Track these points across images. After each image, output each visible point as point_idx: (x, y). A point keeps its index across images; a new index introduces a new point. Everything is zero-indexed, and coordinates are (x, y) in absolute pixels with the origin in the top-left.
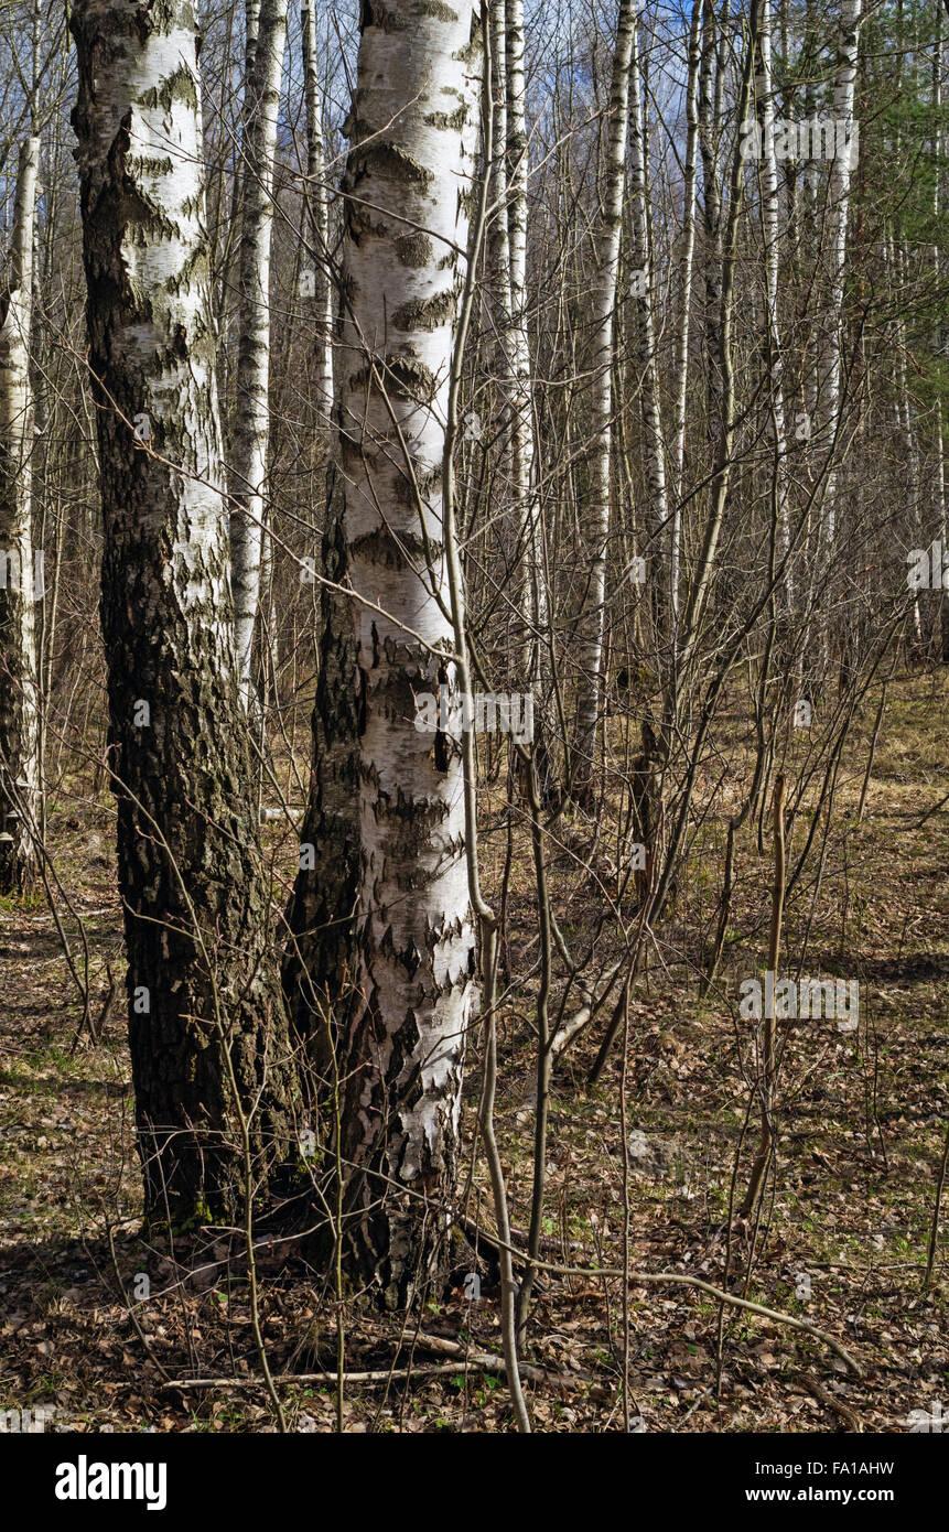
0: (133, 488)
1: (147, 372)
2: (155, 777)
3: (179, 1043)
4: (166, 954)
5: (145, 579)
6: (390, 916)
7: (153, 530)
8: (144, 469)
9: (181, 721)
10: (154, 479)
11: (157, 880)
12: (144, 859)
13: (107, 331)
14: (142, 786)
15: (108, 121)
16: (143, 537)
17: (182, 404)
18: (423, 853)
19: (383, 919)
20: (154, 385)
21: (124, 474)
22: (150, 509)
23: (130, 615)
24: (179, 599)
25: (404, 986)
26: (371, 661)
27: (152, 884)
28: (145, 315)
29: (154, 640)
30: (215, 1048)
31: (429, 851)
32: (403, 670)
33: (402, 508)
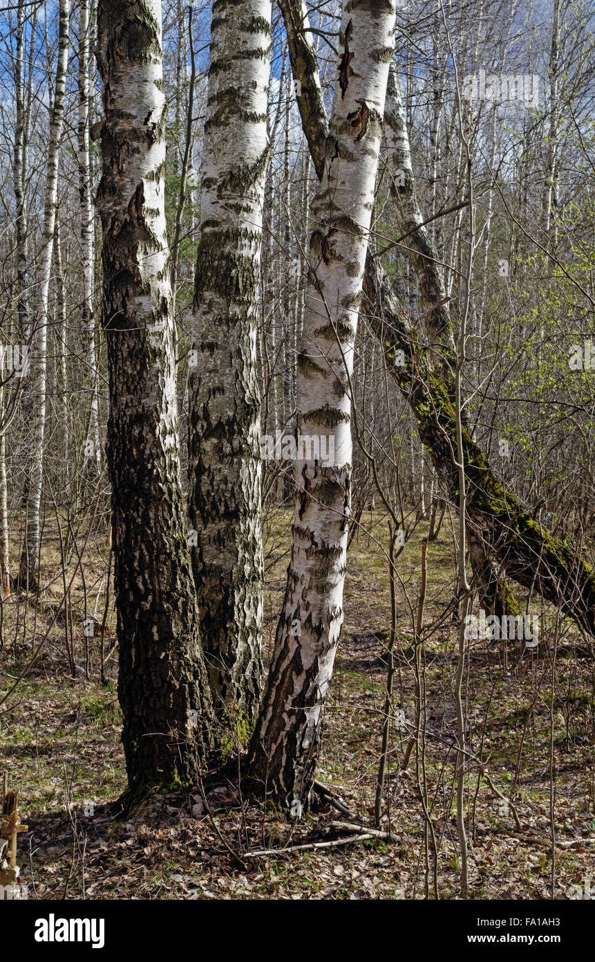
0: (138, 383)
1: (147, 321)
2: (150, 541)
3: (163, 686)
4: (156, 637)
5: (144, 434)
6: (311, 608)
7: (149, 407)
8: (145, 374)
9: (164, 510)
10: (150, 379)
11: (150, 598)
12: (141, 586)
13: (124, 298)
14: (140, 546)
15: (128, 186)
16: (143, 410)
17: (164, 339)
18: (331, 573)
19: (307, 609)
20: (151, 329)
21: (133, 376)
22: (148, 395)
23: (135, 453)
24: (162, 445)
25: (315, 644)
26: (313, 475)
27: (146, 600)
28: (147, 291)
29: (149, 466)
30: (182, 689)
31: (333, 572)
32: (329, 479)
33: (336, 396)
